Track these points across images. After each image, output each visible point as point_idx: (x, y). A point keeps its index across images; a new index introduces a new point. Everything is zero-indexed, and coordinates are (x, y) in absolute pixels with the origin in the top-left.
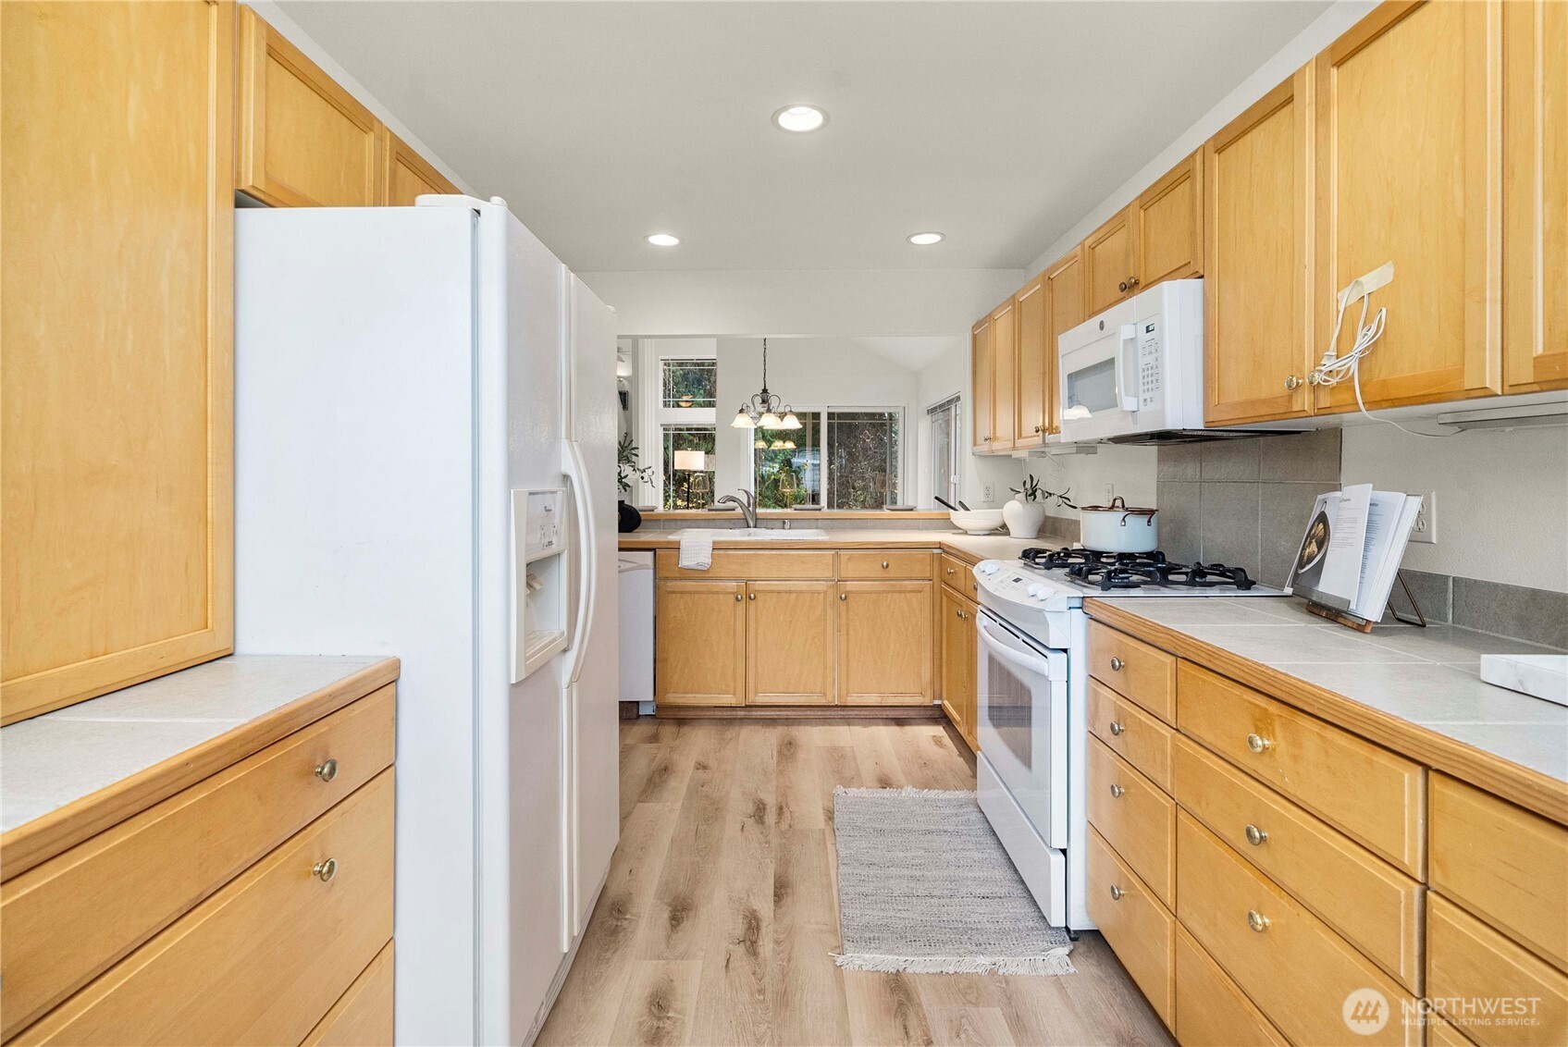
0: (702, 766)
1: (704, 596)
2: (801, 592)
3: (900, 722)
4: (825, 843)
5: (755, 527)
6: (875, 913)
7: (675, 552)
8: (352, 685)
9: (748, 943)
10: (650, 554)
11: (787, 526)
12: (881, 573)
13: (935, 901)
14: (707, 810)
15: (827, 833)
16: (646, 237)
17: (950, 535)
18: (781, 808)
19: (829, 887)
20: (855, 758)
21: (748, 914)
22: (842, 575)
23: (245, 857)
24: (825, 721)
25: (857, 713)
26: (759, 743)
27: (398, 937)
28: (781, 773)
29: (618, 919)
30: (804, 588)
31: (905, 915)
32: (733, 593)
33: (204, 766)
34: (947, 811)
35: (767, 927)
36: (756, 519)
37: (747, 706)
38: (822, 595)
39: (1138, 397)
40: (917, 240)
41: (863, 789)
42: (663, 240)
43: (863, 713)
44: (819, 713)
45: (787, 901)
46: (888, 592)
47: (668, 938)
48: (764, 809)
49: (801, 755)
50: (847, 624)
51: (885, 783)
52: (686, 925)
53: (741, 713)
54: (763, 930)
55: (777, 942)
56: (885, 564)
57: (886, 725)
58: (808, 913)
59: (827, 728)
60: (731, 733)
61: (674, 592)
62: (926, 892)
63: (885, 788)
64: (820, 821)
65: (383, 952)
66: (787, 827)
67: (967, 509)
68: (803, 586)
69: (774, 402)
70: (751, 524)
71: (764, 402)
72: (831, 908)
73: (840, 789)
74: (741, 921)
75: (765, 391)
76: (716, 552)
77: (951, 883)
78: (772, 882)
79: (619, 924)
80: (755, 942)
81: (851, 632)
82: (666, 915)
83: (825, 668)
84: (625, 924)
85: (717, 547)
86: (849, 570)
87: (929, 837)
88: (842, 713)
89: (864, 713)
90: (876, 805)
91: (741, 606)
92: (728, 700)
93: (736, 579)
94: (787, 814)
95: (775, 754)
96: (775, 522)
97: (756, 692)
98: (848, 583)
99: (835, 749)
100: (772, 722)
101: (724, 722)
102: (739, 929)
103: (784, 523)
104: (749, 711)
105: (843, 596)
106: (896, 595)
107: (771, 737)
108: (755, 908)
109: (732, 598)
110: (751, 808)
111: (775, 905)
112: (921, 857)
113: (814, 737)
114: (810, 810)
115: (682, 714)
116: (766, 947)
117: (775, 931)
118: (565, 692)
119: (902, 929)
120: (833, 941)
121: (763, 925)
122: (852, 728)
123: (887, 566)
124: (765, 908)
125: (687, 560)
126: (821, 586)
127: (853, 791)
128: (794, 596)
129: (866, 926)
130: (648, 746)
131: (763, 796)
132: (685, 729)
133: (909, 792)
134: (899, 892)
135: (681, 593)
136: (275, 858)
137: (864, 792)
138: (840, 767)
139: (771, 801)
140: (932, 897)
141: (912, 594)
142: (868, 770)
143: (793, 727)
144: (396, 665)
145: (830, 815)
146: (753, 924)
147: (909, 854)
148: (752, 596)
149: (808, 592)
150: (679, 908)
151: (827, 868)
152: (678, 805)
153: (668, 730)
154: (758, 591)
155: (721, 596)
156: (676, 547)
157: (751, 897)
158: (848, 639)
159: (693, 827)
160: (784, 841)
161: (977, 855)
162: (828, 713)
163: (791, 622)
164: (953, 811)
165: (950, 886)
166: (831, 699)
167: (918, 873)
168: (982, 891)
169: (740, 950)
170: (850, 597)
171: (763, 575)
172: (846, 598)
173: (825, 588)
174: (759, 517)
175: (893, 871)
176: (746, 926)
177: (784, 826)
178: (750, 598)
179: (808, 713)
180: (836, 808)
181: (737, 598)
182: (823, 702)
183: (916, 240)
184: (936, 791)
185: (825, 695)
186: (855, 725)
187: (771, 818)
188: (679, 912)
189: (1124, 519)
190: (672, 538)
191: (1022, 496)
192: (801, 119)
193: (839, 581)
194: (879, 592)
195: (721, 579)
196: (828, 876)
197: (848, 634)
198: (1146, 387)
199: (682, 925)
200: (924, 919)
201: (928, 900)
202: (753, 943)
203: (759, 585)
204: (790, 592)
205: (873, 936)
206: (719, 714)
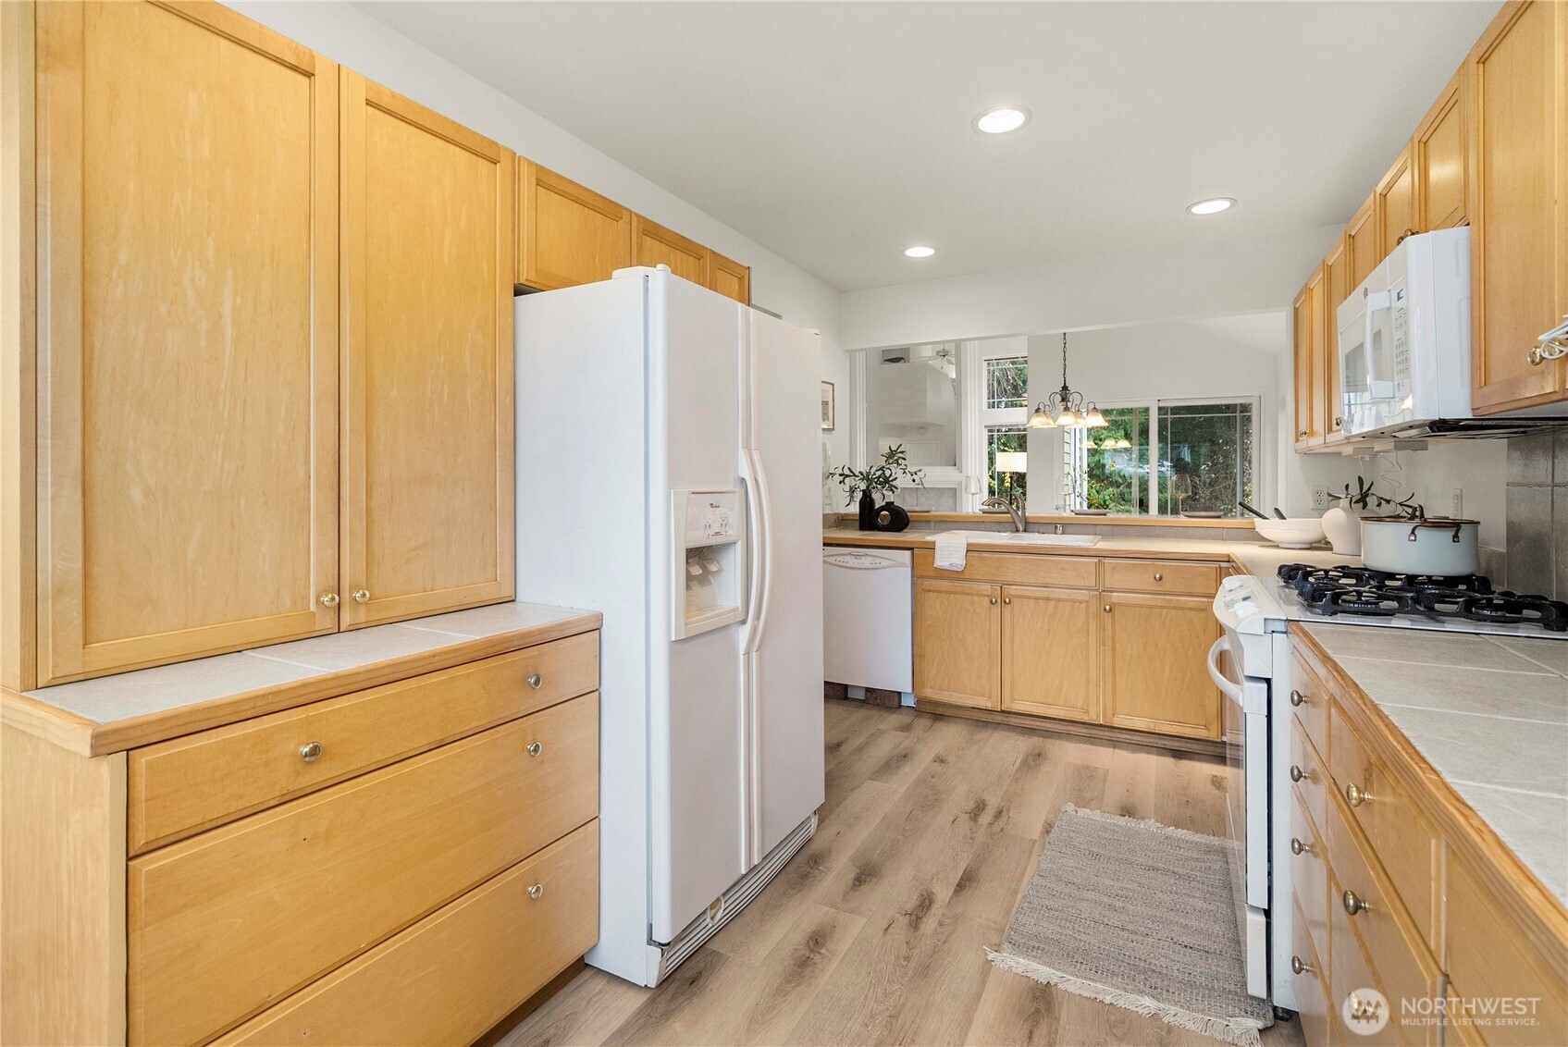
0: (940, 760)
1: (958, 596)
2: (1060, 600)
3: (1178, 754)
4: (1031, 853)
5: (1025, 531)
6: (1051, 926)
7: (931, 551)
8: (560, 626)
9: (913, 917)
10: (908, 553)
11: (1060, 529)
12: (1153, 586)
13: (1126, 934)
14: (928, 799)
15: (1037, 844)
16: (902, 252)
17: (1256, 547)
18: (1001, 812)
19: (1016, 892)
20: (1105, 780)
21: (925, 893)
22: (1107, 585)
23: (474, 724)
24: (1090, 740)
25: (1128, 737)
26: (1010, 748)
27: (602, 816)
28: (1016, 780)
29: (812, 868)
30: (1063, 596)
31: (1084, 937)
32: (988, 596)
33: (445, 660)
34: (1189, 854)
35: (937, 909)
36: (1026, 523)
37: (1002, 712)
38: (1084, 605)
39: (1393, 381)
40: (1200, 209)
41: (1098, 812)
42: (919, 252)
43: (1135, 738)
44: (1084, 731)
45: (967, 893)
46: (1162, 607)
47: (846, 894)
48: (983, 809)
49: (1046, 768)
50: (1113, 639)
51: (1127, 811)
52: (865, 888)
53: (999, 718)
54: (933, 911)
55: (941, 924)
56: (1158, 576)
57: (1159, 754)
58: (984, 908)
59: (1088, 746)
60: (982, 734)
61: (929, 591)
62: (1120, 924)
63: (1124, 816)
64: (1035, 831)
65: (590, 824)
66: (999, 830)
67: (1282, 517)
68: (1063, 593)
69: (1074, 399)
70: (1021, 528)
71: (1063, 400)
72: (1008, 911)
73: (1070, 807)
74: (915, 898)
75: (1065, 388)
76: (970, 553)
77: (1153, 922)
78: (960, 873)
79: (812, 871)
80: (921, 918)
81: (1118, 646)
82: (852, 875)
83: (1088, 683)
84: (816, 872)
85: (971, 549)
86: (1112, 580)
87: (1152, 874)
88: (1110, 734)
89: (1137, 738)
90: (1105, 830)
91: (996, 609)
92: (983, 702)
93: (992, 582)
94: (1004, 818)
95: (1019, 761)
96: (1048, 526)
97: (1013, 700)
98: (1114, 594)
99: (1087, 768)
100: (1031, 731)
101: (981, 724)
102: (911, 902)
103: (1056, 527)
104: (1007, 717)
105: (1108, 608)
106: (1174, 612)
107: (1022, 745)
108: (934, 890)
109: (987, 600)
110: (970, 805)
111: (954, 894)
112: (1132, 890)
113: (1070, 753)
114: (1030, 820)
115: (940, 710)
116: (929, 925)
117: (943, 915)
118: (741, 658)
119: (1073, 948)
120: (995, 938)
121: (936, 906)
122: (1116, 751)
123: (1161, 578)
124: (943, 893)
125: (941, 561)
126: (1083, 595)
127: (1084, 812)
128: (1052, 603)
129: (1036, 936)
130: (898, 733)
131: (987, 797)
132: (938, 725)
133: (1152, 825)
134: (1087, 915)
135: (937, 591)
136: (497, 731)
137: (1096, 815)
138: (1085, 787)
139: (993, 802)
140: (1123, 930)
141: (1194, 612)
142: (1114, 794)
143: (1050, 740)
144: (600, 617)
145: (1048, 827)
146: (926, 902)
147: (1118, 885)
148: (1007, 600)
149: (1068, 600)
150: (866, 873)
151: (1023, 874)
152: (903, 789)
153: (924, 722)
154: (1014, 596)
155: (976, 598)
156: (931, 547)
157: (935, 881)
158: (1114, 655)
159: (908, 810)
160: (989, 841)
161: (1200, 904)
162: (1094, 732)
163: (1049, 630)
164: (1196, 856)
165: (1150, 925)
166: (1094, 718)
167: (1118, 904)
168: (1187, 940)
169: (905, 920)
170: (1117, 610)
171: (1019, 579)
172: (1111, 610)
173: (1087, 598)
174: (1030, 521)
175: (1091, 895)
176: (918, 903)
177: (996, 828)
178: (1005, 602)
179: (1071, 728)
180: (1057, 823)
181: (991, 601)
182: (1085, 718)
183: (1198, 210)
184: (1185, 831)
185: (1087, 712)
186: (1122, 749)
187: (985, 818)
188: (865, 875)
189: (1413, 532)
190: (929, 538)
191: (1344, 502)
192: (1002, 121)
193: (1103, 591)
194: (1151, 607)
195: (974, 580)
196: (1019, 881)
197: (1114, 649)
198: (1399, 367)
199: (863, 887)
200: (1102, 946)
201: (1118, 931)
202: (918, 918)
203: (1013, 590)
204: (1048, 599)
205: (1035, 946)
206: (977, 715)
